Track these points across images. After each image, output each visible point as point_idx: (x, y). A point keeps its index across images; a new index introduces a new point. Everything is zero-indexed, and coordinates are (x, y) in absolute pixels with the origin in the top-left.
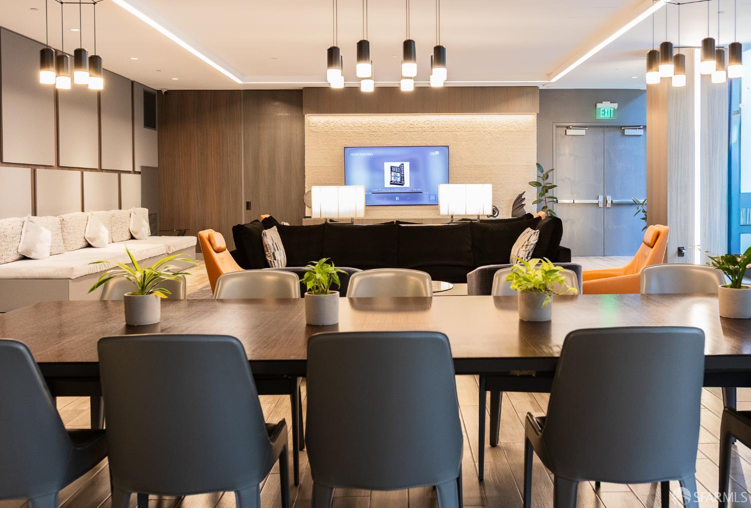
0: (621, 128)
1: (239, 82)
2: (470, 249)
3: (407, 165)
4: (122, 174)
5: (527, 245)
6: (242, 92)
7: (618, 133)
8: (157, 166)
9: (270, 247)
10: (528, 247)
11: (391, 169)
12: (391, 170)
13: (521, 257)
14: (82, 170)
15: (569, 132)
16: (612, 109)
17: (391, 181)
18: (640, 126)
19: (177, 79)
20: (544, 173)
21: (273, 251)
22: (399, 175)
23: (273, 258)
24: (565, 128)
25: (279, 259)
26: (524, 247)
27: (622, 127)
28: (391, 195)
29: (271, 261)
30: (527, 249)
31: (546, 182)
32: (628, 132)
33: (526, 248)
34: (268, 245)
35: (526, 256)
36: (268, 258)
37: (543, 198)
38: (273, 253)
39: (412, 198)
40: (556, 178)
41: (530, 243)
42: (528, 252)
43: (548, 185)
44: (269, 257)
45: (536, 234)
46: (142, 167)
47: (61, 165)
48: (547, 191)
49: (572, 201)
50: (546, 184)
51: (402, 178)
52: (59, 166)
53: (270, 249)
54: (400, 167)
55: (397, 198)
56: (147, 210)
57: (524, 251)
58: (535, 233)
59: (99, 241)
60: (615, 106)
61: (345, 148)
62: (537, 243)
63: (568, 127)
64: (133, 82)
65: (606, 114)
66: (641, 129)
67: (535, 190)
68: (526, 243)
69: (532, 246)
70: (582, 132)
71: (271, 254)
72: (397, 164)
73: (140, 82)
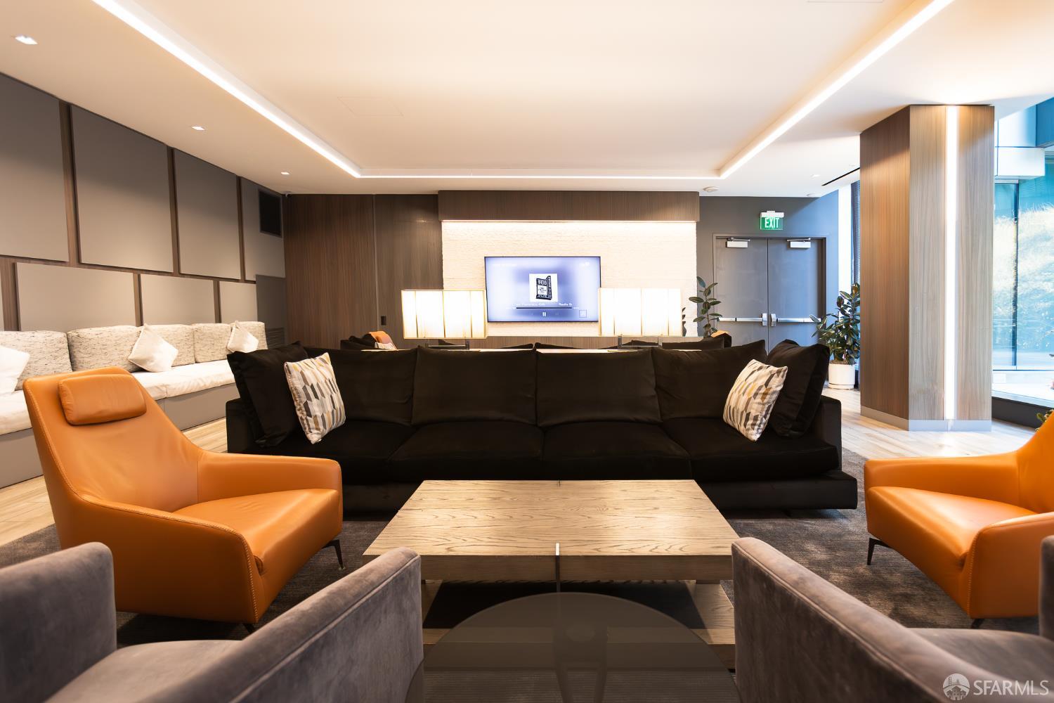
0: (786, 241)
1: (356, 174)
2: (654, 393)
3: (554, 278)
4: (220, 282)
5: (765, 394)
6: (374, 197)
7: (783, 246)
8: (284, 276)
9: (298, 393)
10: (768, 397)
11: (537, 281)
12: (537, 283)
13: (753, 413)
14: (137, 272)
15: (730, 244)
16: (777, 219)
17: (537, 295)
18: (808, 238)
19: (288, 174)
20: (707, 287)
21: (304, 400)
22: (545, 288)
23: (305, 413)
24: (725, 240)
25: (319, 414)
26: (759, 397)
27: (787, 239)
28: (537, 311)
29: (301, 418)
30: (766, 401)
31: (708, 297)
32: (794, 244)
33: (763, 398)
34: (296, 389)
35: (764, 413)
36: (298, 413)
37: (705, 315)
38: (306, 405)
39: (562, 314)
40: (718, 293)
41: (772, 390)
42: (767, 406)
43: (710, 302)
44: (299, 410)
45: (782, 374)
46: (258, 276)
47: (83, 261)
48: (709, 308)
49: (734, 319)
50: (710, 299)
51: (549, 291)
52: (79, 263)
53: (299, 397)
54: (547, 278)
55: (544, 314)
56: (262, 324)
57: (759, 403)
58: (779, 372)
59: (152, 364)
60: (781, 215)
61: (485, 257)
62: (781, 391)
63: (728, 239)
64: (239, 179)
65: (771, 224)
66: (807, 241)
67: (695, 305)
68: (763, 390)
69: (775, 396)
70: (744, 244)
71: (302, 405)
72: (544, 276)
73: (250, 179)
